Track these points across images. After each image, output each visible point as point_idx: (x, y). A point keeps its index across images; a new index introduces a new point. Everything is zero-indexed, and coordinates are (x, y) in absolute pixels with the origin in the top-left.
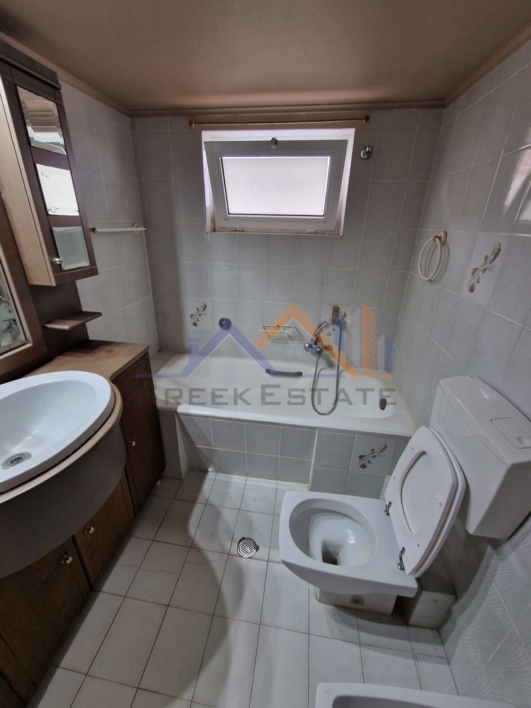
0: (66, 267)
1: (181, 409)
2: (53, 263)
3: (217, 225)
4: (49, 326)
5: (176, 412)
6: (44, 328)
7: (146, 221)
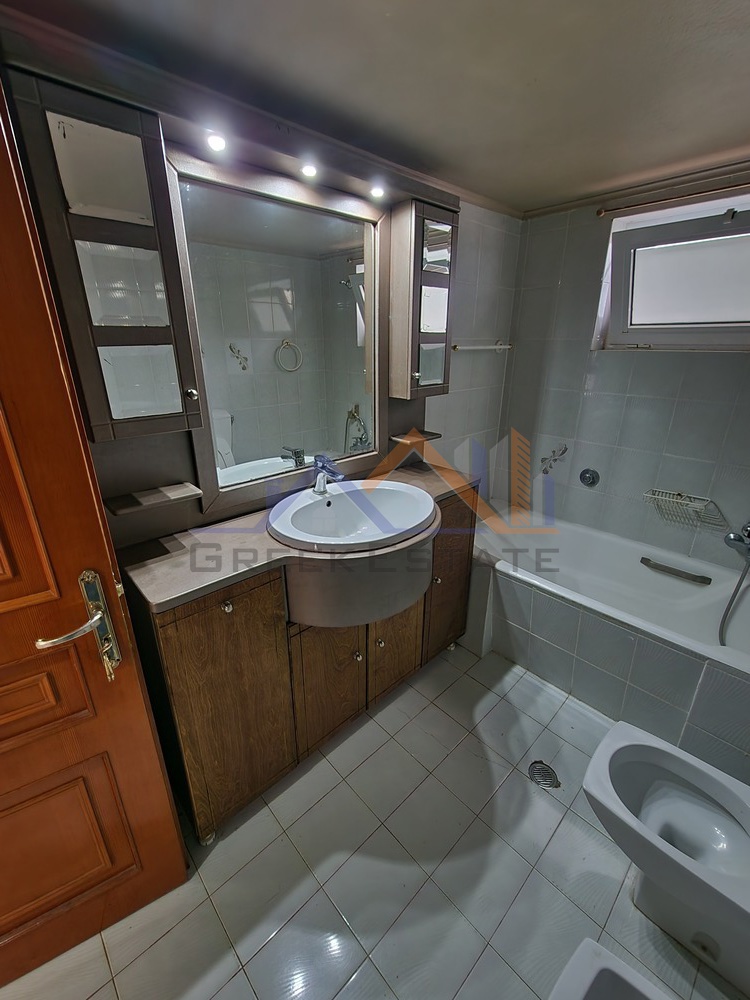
0: (422, 383)
1: (499, 566)
2: (412, 377)
3: (609, 341)
4: (394, 438)
5: (494, 567)
6: (390, 439)
7: (513, 338)
